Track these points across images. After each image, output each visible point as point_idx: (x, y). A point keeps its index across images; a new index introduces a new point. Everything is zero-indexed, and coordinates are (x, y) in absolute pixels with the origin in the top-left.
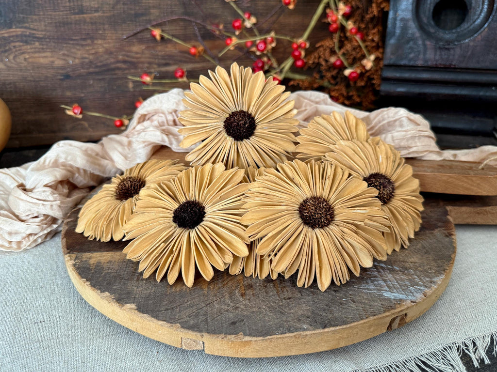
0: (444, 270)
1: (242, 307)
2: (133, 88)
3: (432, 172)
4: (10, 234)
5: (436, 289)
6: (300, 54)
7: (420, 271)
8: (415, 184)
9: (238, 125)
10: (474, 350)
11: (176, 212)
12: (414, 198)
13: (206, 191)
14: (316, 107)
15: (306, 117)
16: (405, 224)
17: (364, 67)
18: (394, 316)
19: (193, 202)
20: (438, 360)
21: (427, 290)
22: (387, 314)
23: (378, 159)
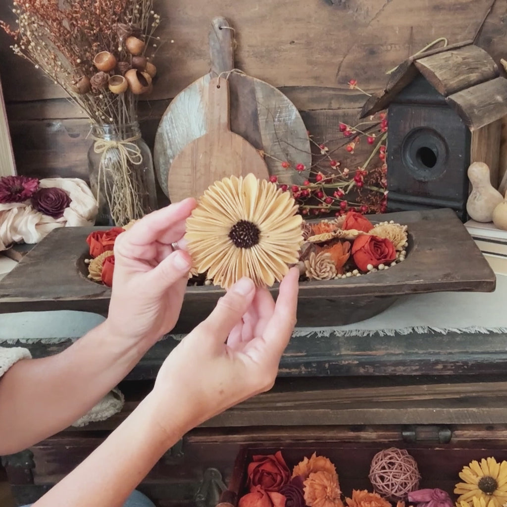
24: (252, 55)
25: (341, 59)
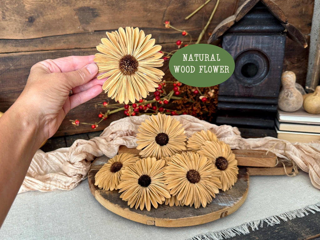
0: (242, 195)
1: (167, 209)
2: (97, 107)
3: (245, 157)
4: (65, 182)
5: (239, 202)
6: (178, 89)
7: (233, 195)
8: (236, 162)
9: (162, 140)
10: (253, 225)
11: (139, 180)
12: (235, 169)
13: (150, 170)
14: (191, 124)
15: (186, 128)
16: (231, 179)
17: (209, 95)
18: (222, 212)
19: (146, 175)
20: (239, 229)
21: (235, 203)
22: (220, 211)
23: (222, 151)
24: (106, 3)
25: (165, 8)
